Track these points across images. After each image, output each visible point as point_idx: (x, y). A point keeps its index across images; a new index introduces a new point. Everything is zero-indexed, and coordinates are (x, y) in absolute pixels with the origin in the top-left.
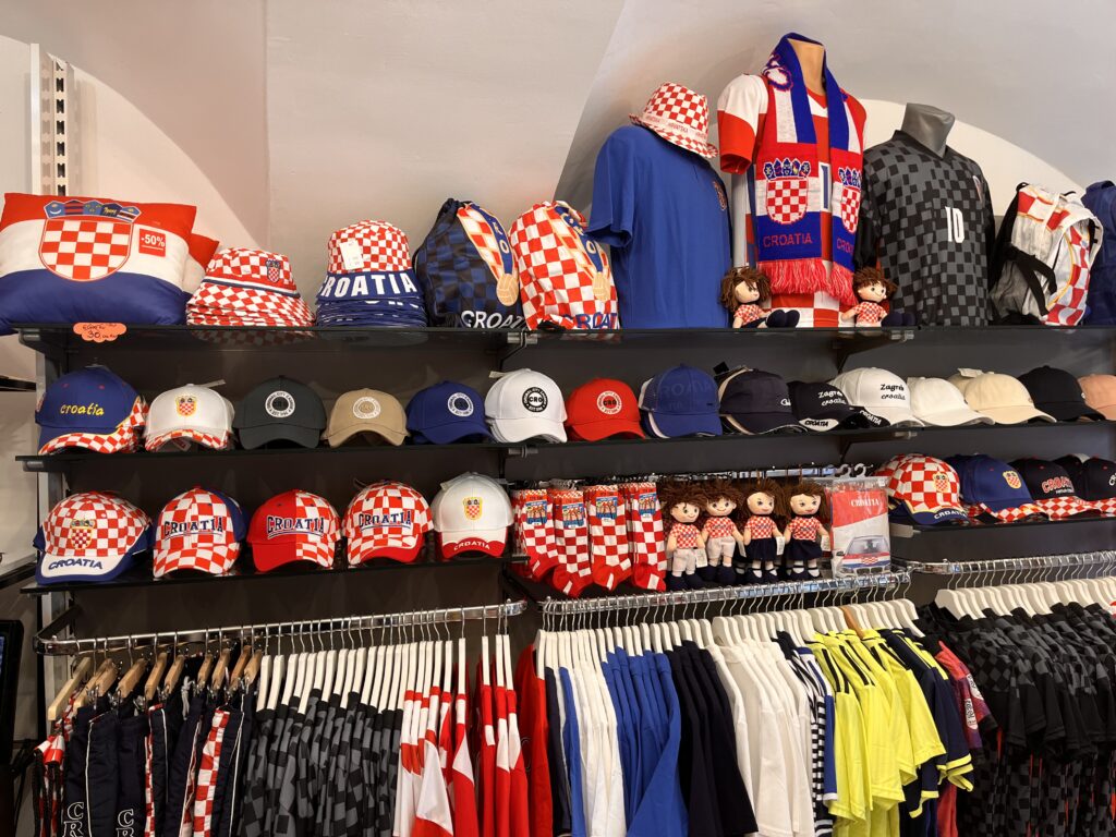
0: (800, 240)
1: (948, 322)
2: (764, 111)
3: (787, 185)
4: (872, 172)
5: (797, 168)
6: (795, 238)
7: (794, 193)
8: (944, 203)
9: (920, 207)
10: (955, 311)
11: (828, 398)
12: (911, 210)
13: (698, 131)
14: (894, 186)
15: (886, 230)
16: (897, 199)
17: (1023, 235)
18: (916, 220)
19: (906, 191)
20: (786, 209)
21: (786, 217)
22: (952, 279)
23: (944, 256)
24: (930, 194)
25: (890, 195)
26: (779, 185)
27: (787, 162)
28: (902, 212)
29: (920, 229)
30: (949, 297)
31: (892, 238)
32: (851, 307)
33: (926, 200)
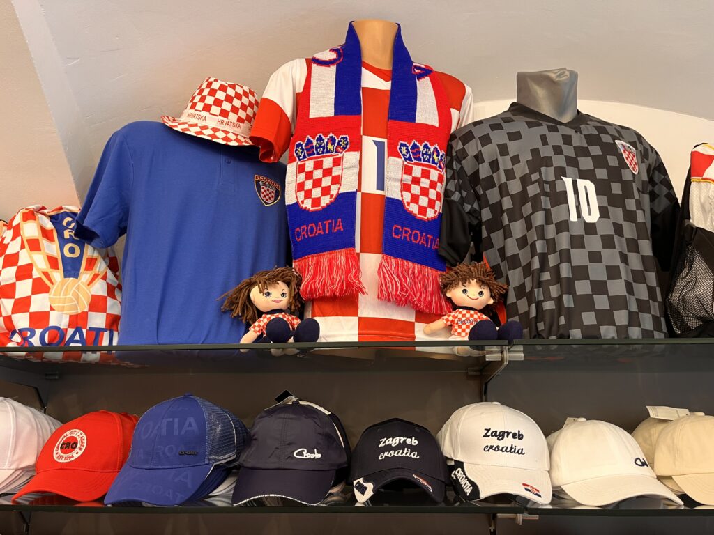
0: (330, 228)
1: (576, 333)
2: (300, 89)
3: (318, 165)
4: (460, 146)
5: (333, 143)
6: (324, 226)
7: (327, 172)
8: (561, 173)
9: (525, 181)
10: (589, 318)
11: (389, 448)
12: (515, 187)
13: (220, 118)
14: (487, 159)
15: (486, 214)
16: (495, 175)
17: (703, 206)
18: (522, 198)
19: (504, 163)
20: (317, 193)
21: (316, 202)
22: (581, 273)
23: (563, 241)
24: (538, 162)
25: (485, 170)
26: (309, 165)
27: (320, 139)
28: (503, 190)
29: (527, 209)
30: (577, 298)
31: (495, 224)
32: (440, 316)
33: (532, 171)
